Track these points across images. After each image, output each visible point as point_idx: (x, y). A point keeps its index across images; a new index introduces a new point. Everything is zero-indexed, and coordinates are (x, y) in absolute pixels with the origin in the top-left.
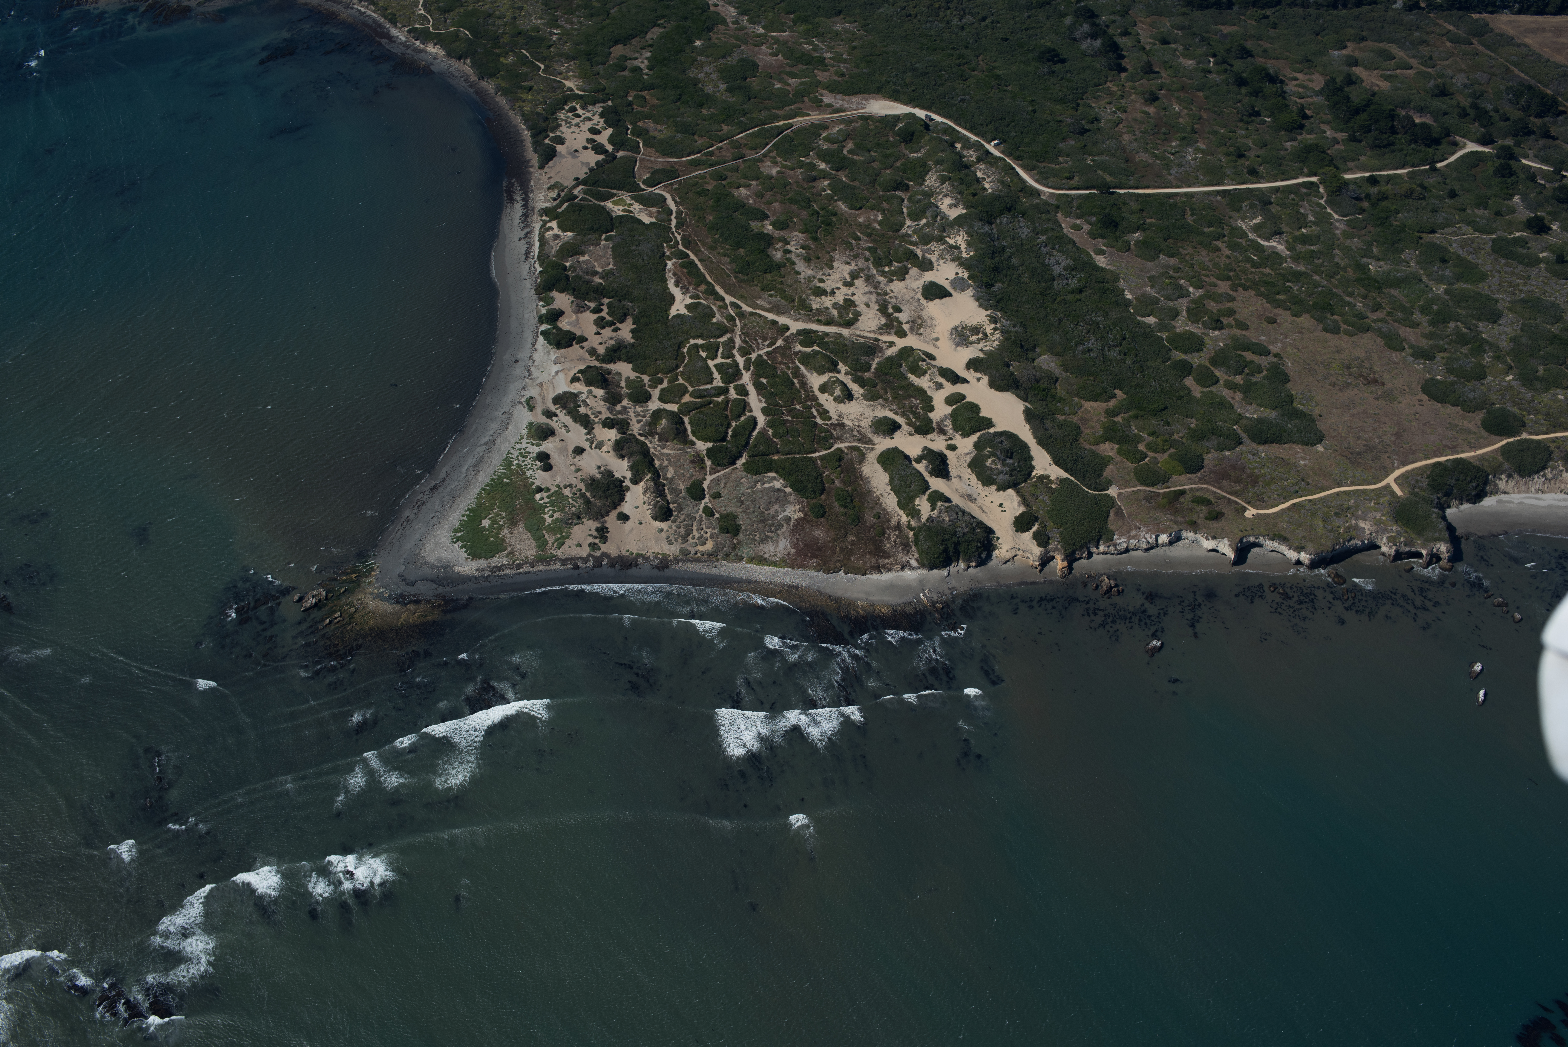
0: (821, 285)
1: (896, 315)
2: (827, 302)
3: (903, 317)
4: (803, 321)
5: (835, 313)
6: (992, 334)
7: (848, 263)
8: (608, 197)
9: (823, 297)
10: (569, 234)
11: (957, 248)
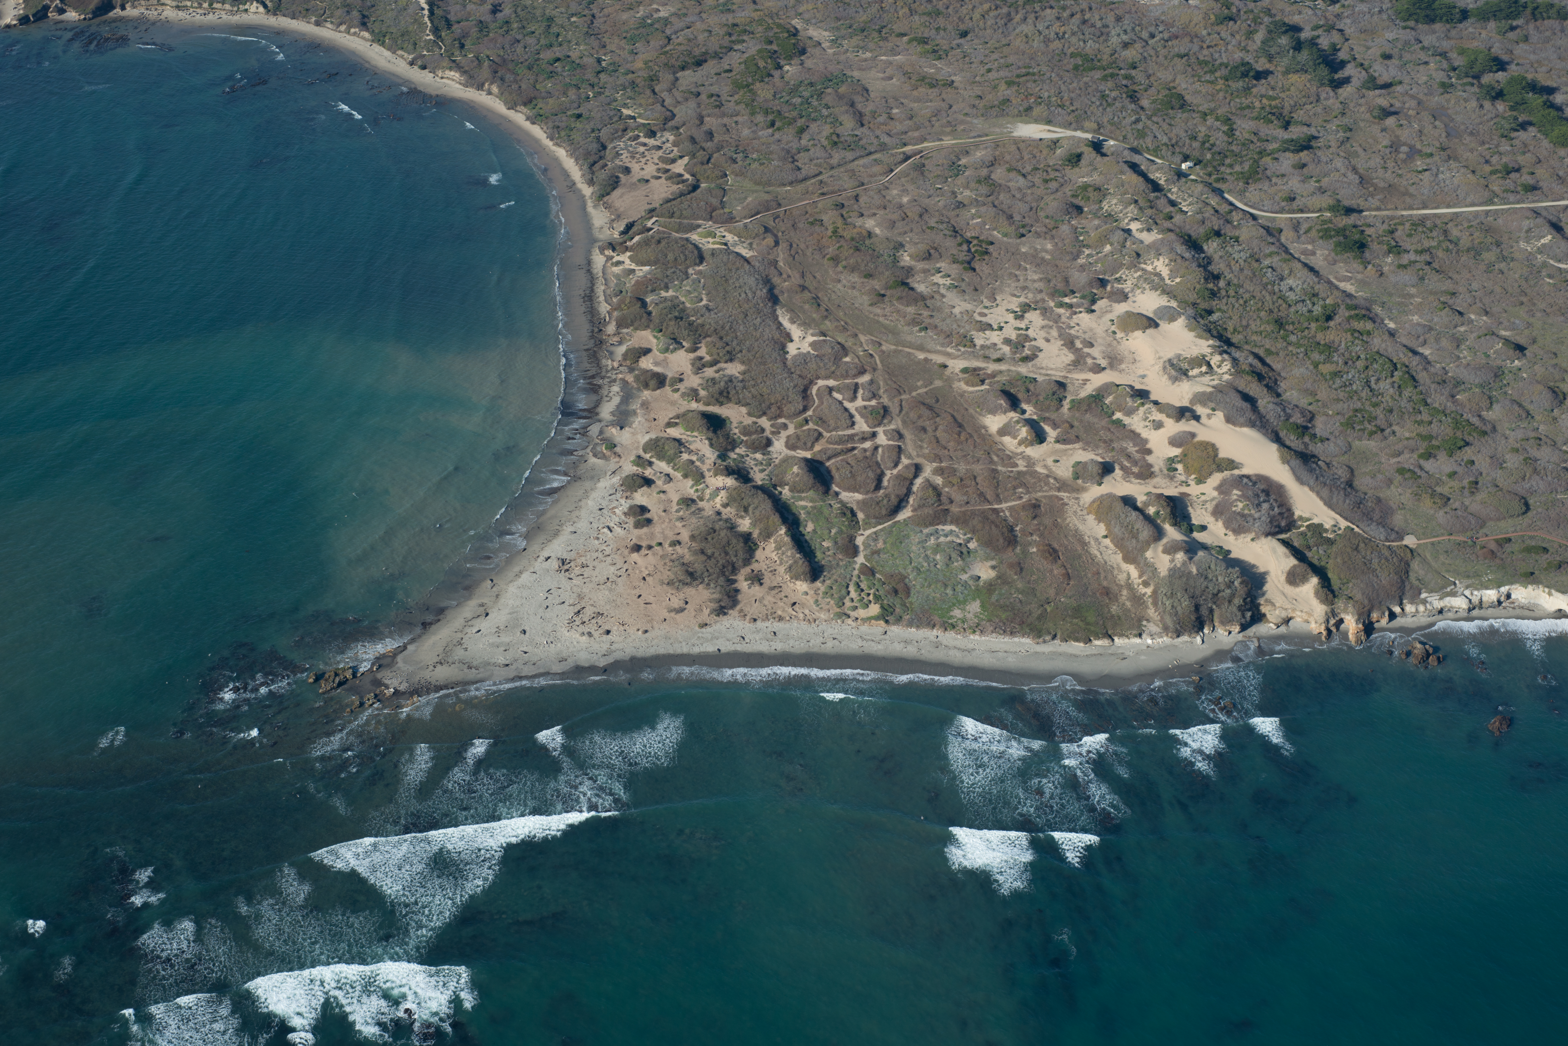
0: (983, 319)
1: (1086, 350)
2: (995, 337)
3: (1096, 352)
4: (965, 359)
5: (1006, 349)
6: (1219, 366)
7: (1015, 296)
8: (694, 228)
9: (987, 332)
10: (646, 268)
11: (1158, 275)
